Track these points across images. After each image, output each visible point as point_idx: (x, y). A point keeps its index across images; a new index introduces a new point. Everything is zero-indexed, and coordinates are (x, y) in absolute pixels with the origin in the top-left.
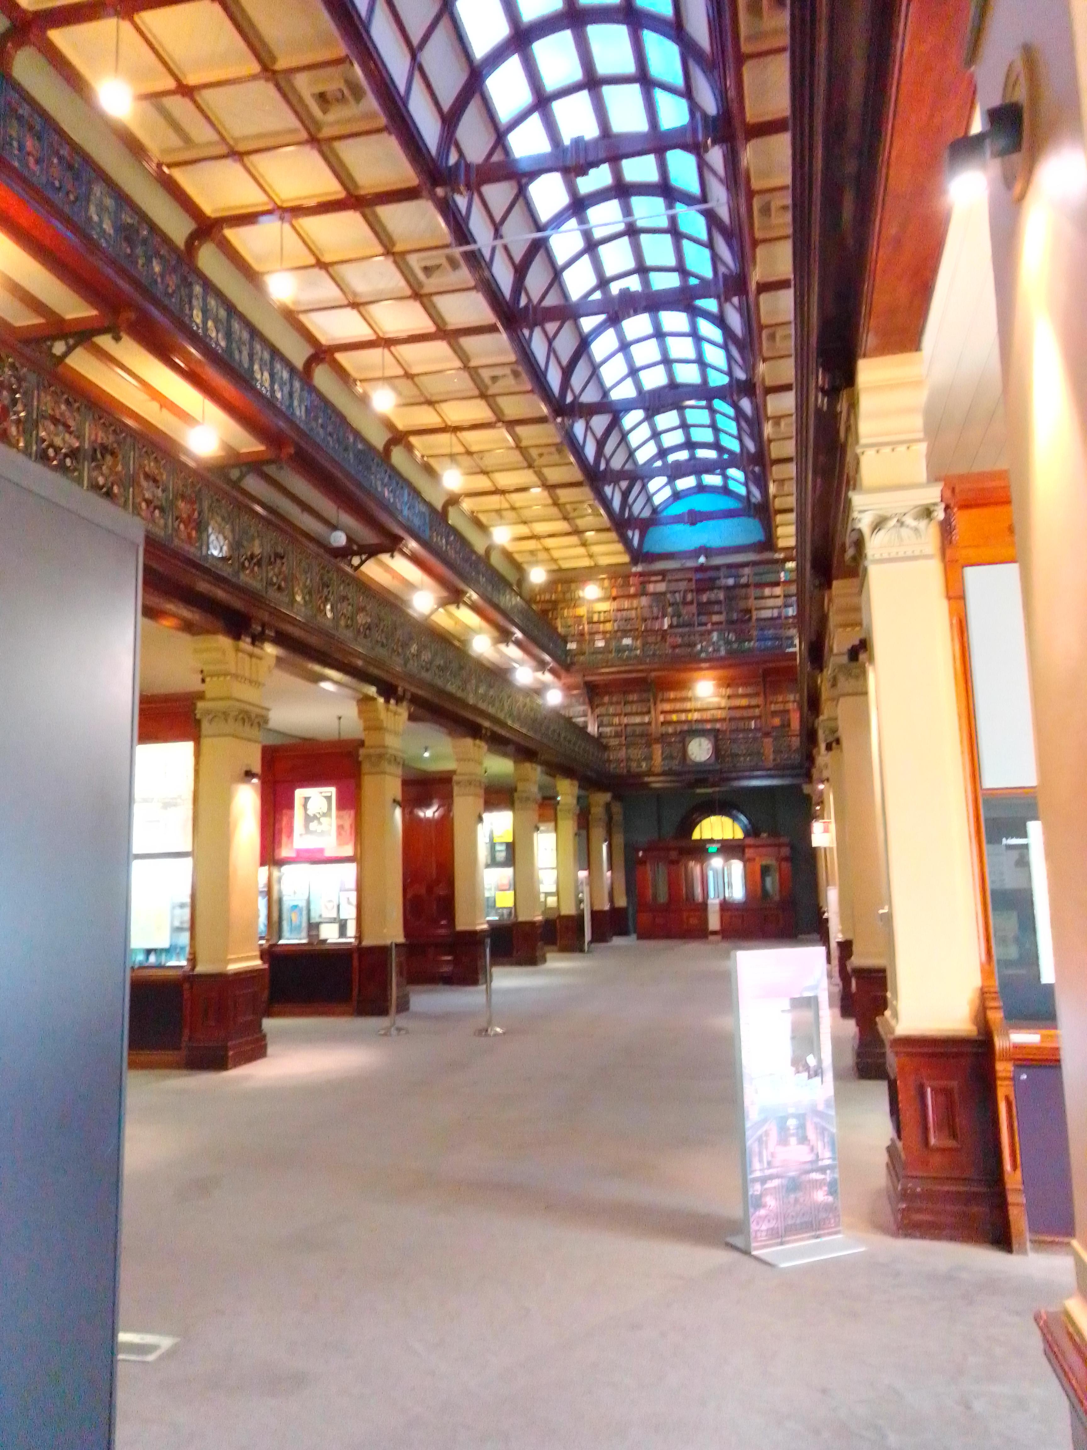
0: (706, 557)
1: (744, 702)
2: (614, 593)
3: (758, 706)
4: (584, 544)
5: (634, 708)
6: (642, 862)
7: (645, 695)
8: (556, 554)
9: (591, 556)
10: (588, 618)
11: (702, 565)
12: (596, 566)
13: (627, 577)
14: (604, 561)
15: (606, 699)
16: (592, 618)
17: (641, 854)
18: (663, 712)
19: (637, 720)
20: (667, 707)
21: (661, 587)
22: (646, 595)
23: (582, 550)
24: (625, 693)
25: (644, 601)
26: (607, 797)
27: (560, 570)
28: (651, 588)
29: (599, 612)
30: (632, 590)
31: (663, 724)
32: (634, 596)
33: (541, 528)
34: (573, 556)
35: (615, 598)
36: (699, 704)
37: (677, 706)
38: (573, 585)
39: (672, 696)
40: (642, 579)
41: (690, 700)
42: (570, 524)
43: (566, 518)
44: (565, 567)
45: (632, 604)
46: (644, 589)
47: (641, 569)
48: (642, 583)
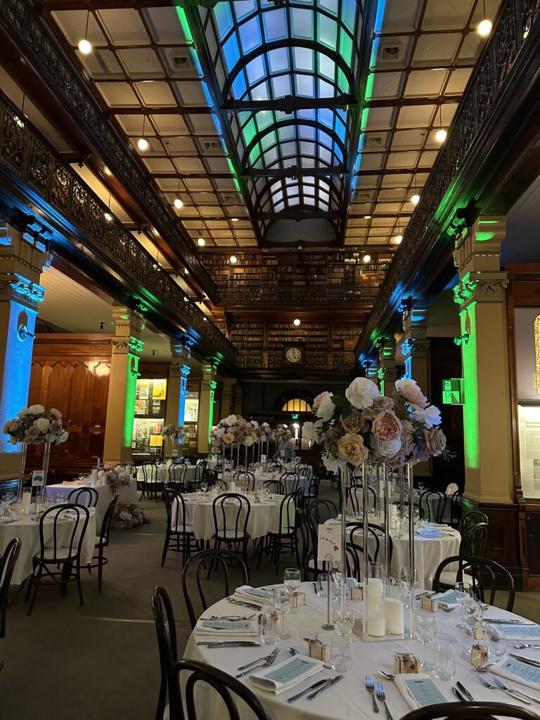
1: (318, 333)
3: (326, 336)
4: (231, 229)
8: (214, 234)
9: (235, 238)
11: (300, 251)
12: (238, 247)
13: (255, 255)
14: (242, 244)
15: (238, 326)
16: (233, 277)
18: (271, 336)
20: (274, 333)
21: (275, 262)
22: (266, 266)
23: (229, 233)
24: (249, 323)
26: (234, 381)
27: (216, 247)
28: (269, 262)
30: (258, 263)
31: (270, 342)
32: (259, 266)
33: (205, 212)
34: (224, 237)
35: (247, 266)
36: (292, 333)
37: (279, 333)
38: (223, 257)
39: (277, 326)
40: (264, 257)
41: (287, 329)
42: (223, 211)
43: (221, 206)
44: (219, 245)
45: (257, 271)
46: (265, 263)
47: (264, 251)
48: (263, 259)
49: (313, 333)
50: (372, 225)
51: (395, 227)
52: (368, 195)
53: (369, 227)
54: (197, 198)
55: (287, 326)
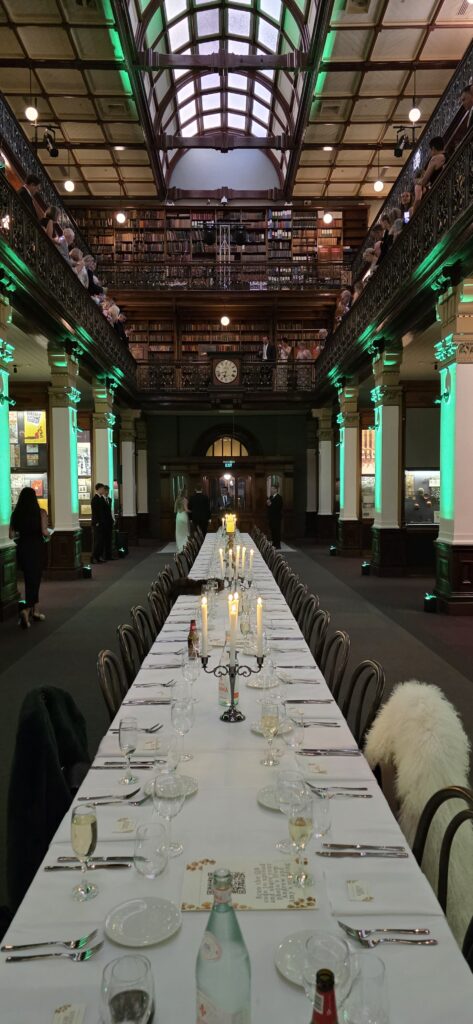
0: (229, 200)
1: (255, 338)
2: (141, 224)
4: (116, 165)
5: (159, 338)
6: (167, 476)
7: (168, 327)
8: (87, 173)
9: (121, 182)
10: (117, 247)
11: (225, 205)
12: (126, 197)
13: (153, 211)
14: (133, 191)
16: (120, 248)
17: (165, 467)
18: (184, 343)
19: (163, 348)
20: (189, 338)
22: (171, 230)
23: (111, 173)
24: (151, 322)
25: (170, 236)
26: (137, 413)
27: (90, 197)
28: (177, 223)
29: (127, 243)
30: (159, 224)
31: (184, 353)
32: (161, 230)
33: (73, 132)
34: (104, 180)
35: (142, 230)
36: (216, 338)
37: (197, 338)
38: (103, 214)
39: (193, 327)
40: (169, 215)
41: (208, 332)
42: (104, 132)
43: (99, 122)
44: (95, 193)
45: (159, 238)
46: (169, 224)
47: (168, 204)
48: (168, 218)
49: (247, 338)
50: (337, 163)
51: (370, 166)
52: (336, 108)
53: (332, 166)
54: (59, 107)
55: (209, 328)
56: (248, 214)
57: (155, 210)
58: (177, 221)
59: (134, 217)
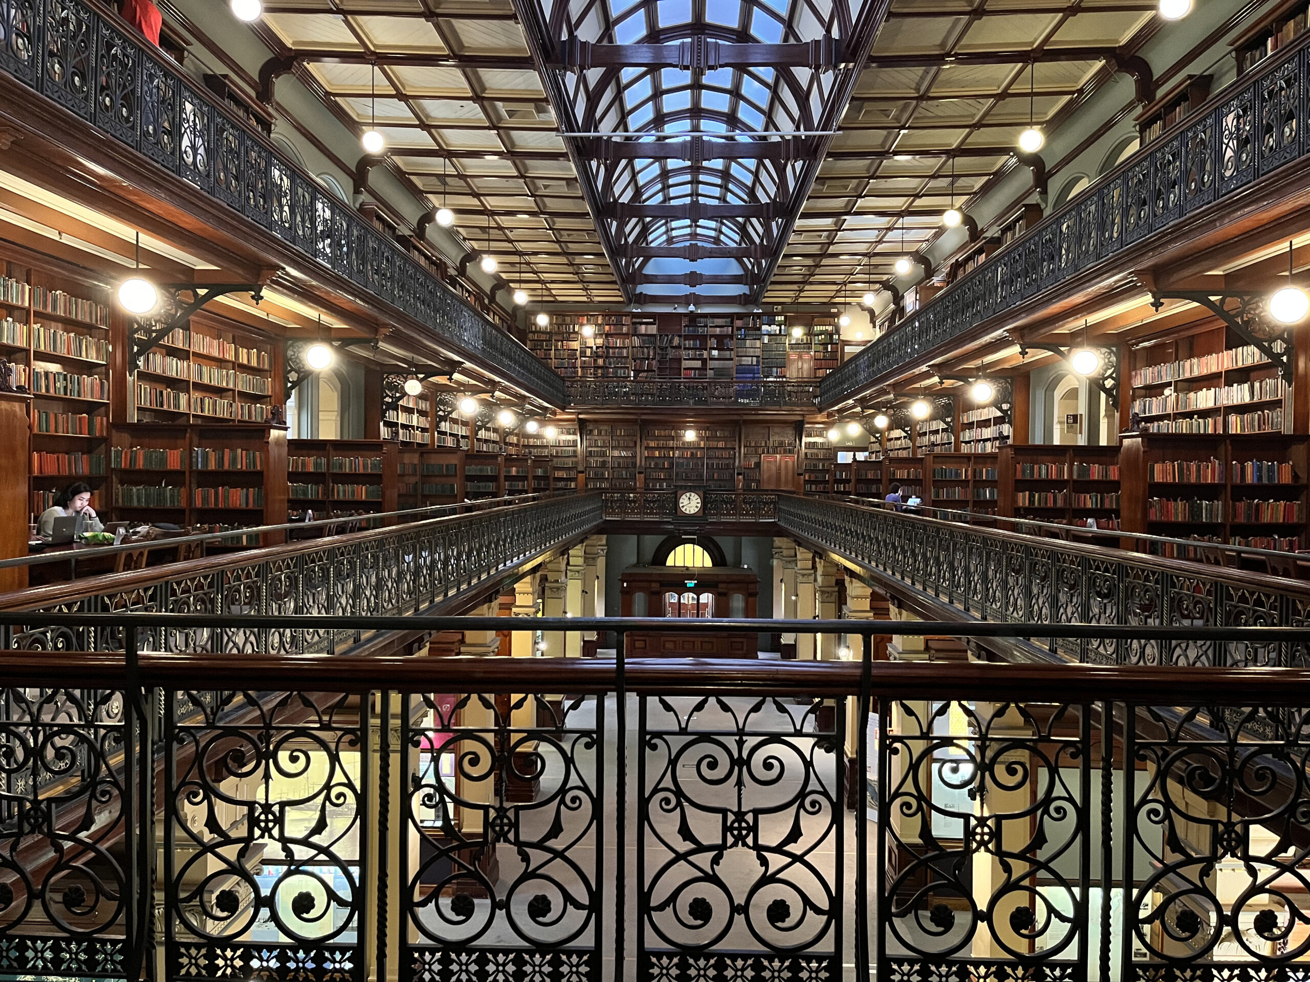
0: (696, 305)
1: (721, 444)
2: (607, 330)
3: (733, 448)
4: (585, 289)
5: (621, 443)
6: (626, 592)
7: (631, 430)
8: (554, 292)
9: (588, 296)
10: (581, 352)
11: (692, 312)
13: (619, 316)
15: (595, 432)
16: (585, 352)
17: (625, 584)
19: (624, 453)
21: (653, 329)
23: (580, 292)
25: (636, 341)
28: (643, 329)
29: (592, 348)
30: (625, 329)
31: (647, 458)
32: (627, 335)
35: (607, 335)
37: (661, 443)
38: (568, 319)
39: (656, 431)
40: (634, 320)
41: (674, 448)
44: (559, 298)
45: (624, 343)
46: (635, 329)
47: (634, 310)
48: (634, 323)
49: (713, 444)
55: (673, 433)
56: (716, 320)
57: (621, 315)
58: (643, 327)
59: (599, 322)
